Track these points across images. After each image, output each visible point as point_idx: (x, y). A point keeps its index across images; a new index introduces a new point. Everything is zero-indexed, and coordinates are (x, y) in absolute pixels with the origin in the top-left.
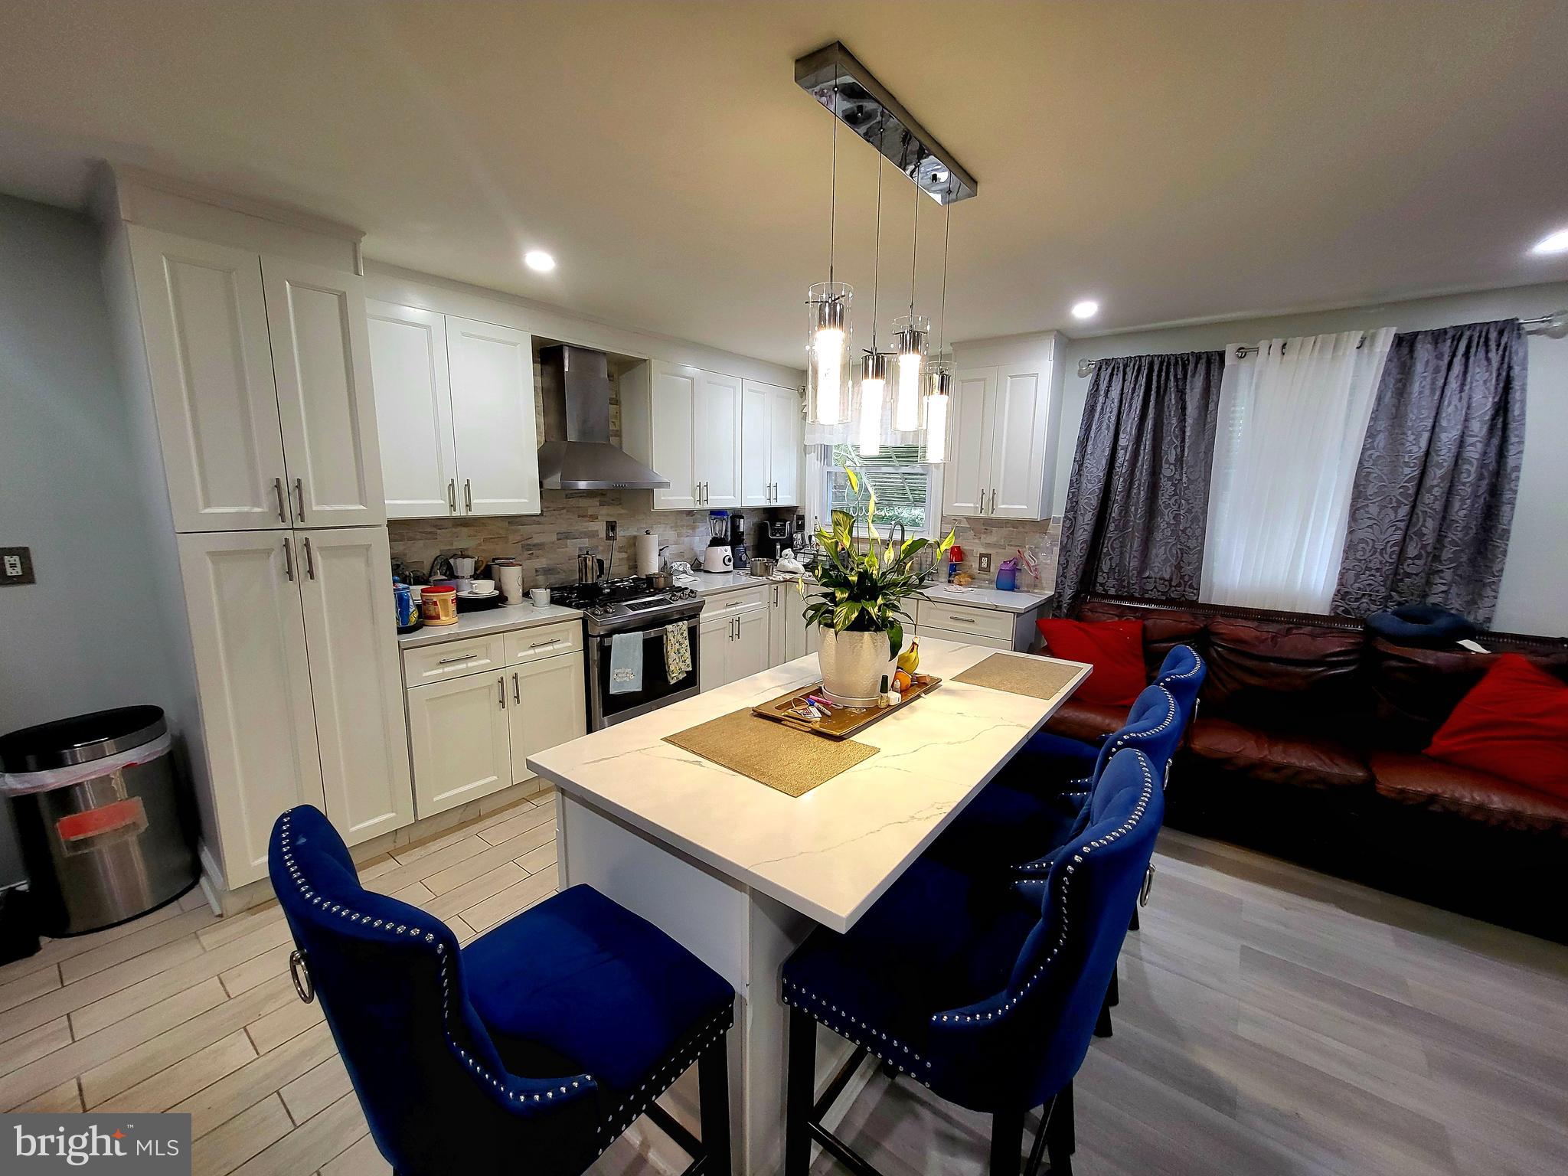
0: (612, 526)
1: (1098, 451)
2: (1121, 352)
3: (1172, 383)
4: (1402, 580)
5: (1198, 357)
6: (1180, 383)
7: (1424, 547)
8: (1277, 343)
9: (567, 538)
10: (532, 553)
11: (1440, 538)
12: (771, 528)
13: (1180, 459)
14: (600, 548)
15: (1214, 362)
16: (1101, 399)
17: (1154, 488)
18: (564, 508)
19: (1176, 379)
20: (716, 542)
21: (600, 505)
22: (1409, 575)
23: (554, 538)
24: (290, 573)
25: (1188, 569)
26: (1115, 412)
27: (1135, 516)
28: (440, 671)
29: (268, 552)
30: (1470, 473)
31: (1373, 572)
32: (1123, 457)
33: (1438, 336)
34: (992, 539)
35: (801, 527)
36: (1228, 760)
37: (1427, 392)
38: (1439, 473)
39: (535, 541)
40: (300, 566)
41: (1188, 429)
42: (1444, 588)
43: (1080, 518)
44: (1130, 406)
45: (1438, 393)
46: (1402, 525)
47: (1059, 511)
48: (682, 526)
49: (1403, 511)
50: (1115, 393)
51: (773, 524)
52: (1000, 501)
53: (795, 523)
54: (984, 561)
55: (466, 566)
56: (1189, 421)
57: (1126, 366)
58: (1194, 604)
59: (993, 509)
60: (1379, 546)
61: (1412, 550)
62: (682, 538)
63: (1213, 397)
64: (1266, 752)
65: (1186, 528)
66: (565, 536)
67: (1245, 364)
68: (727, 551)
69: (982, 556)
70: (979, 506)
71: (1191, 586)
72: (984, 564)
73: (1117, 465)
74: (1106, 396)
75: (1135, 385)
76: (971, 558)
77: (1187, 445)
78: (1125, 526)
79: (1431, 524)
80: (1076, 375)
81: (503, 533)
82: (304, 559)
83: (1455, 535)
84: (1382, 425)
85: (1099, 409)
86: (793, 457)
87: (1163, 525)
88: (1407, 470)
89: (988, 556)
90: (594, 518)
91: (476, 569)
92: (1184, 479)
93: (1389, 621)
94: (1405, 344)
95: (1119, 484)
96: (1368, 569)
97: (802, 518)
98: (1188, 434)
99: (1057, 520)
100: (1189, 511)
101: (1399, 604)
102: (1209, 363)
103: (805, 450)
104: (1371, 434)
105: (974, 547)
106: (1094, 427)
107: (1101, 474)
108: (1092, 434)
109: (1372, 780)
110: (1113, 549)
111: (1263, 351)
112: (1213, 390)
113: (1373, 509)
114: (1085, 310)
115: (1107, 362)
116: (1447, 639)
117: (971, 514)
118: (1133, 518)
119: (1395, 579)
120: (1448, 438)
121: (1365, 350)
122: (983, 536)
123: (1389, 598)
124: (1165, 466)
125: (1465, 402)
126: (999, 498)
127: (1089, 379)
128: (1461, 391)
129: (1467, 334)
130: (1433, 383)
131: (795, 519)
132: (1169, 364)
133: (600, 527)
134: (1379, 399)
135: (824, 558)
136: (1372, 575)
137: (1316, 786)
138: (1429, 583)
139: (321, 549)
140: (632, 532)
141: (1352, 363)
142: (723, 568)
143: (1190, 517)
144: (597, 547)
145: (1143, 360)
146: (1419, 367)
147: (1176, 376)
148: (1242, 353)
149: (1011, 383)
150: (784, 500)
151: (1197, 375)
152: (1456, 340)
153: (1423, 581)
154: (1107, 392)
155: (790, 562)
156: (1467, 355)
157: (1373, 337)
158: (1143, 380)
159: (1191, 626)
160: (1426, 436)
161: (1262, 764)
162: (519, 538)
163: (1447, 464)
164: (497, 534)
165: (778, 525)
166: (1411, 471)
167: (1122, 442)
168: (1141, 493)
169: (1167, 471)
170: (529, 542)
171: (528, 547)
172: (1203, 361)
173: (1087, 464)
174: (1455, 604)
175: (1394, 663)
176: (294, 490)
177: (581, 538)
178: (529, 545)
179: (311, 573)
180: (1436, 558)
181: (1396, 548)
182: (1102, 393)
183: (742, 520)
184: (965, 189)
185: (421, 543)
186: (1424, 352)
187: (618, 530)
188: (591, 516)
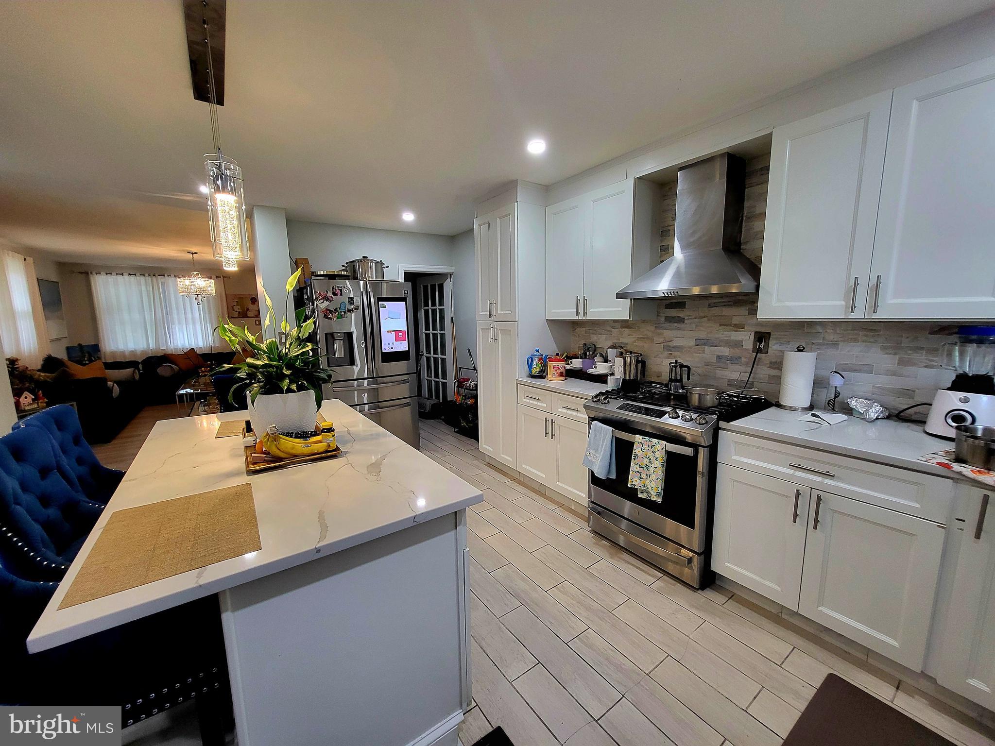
0: (759, 338)
9: (705, 344)
10: (671, 354)
14: (743, 359)
18: (705, 317)
21: (749, 314)
23: (692, 343)
29: (489, 330)
39: (674, 343)
66: (703, 342)
81: (650, 334)
90: (739, 327)
133: (747, 338)
139: (500, 330)
144: (740, 358)
162: (662, 340)
164: (646, 335)
170: (670, 344)
171: (668, 348)
177: (720, 346)
185: (604, 337)
187: (772, 342)
188: (735, 325)
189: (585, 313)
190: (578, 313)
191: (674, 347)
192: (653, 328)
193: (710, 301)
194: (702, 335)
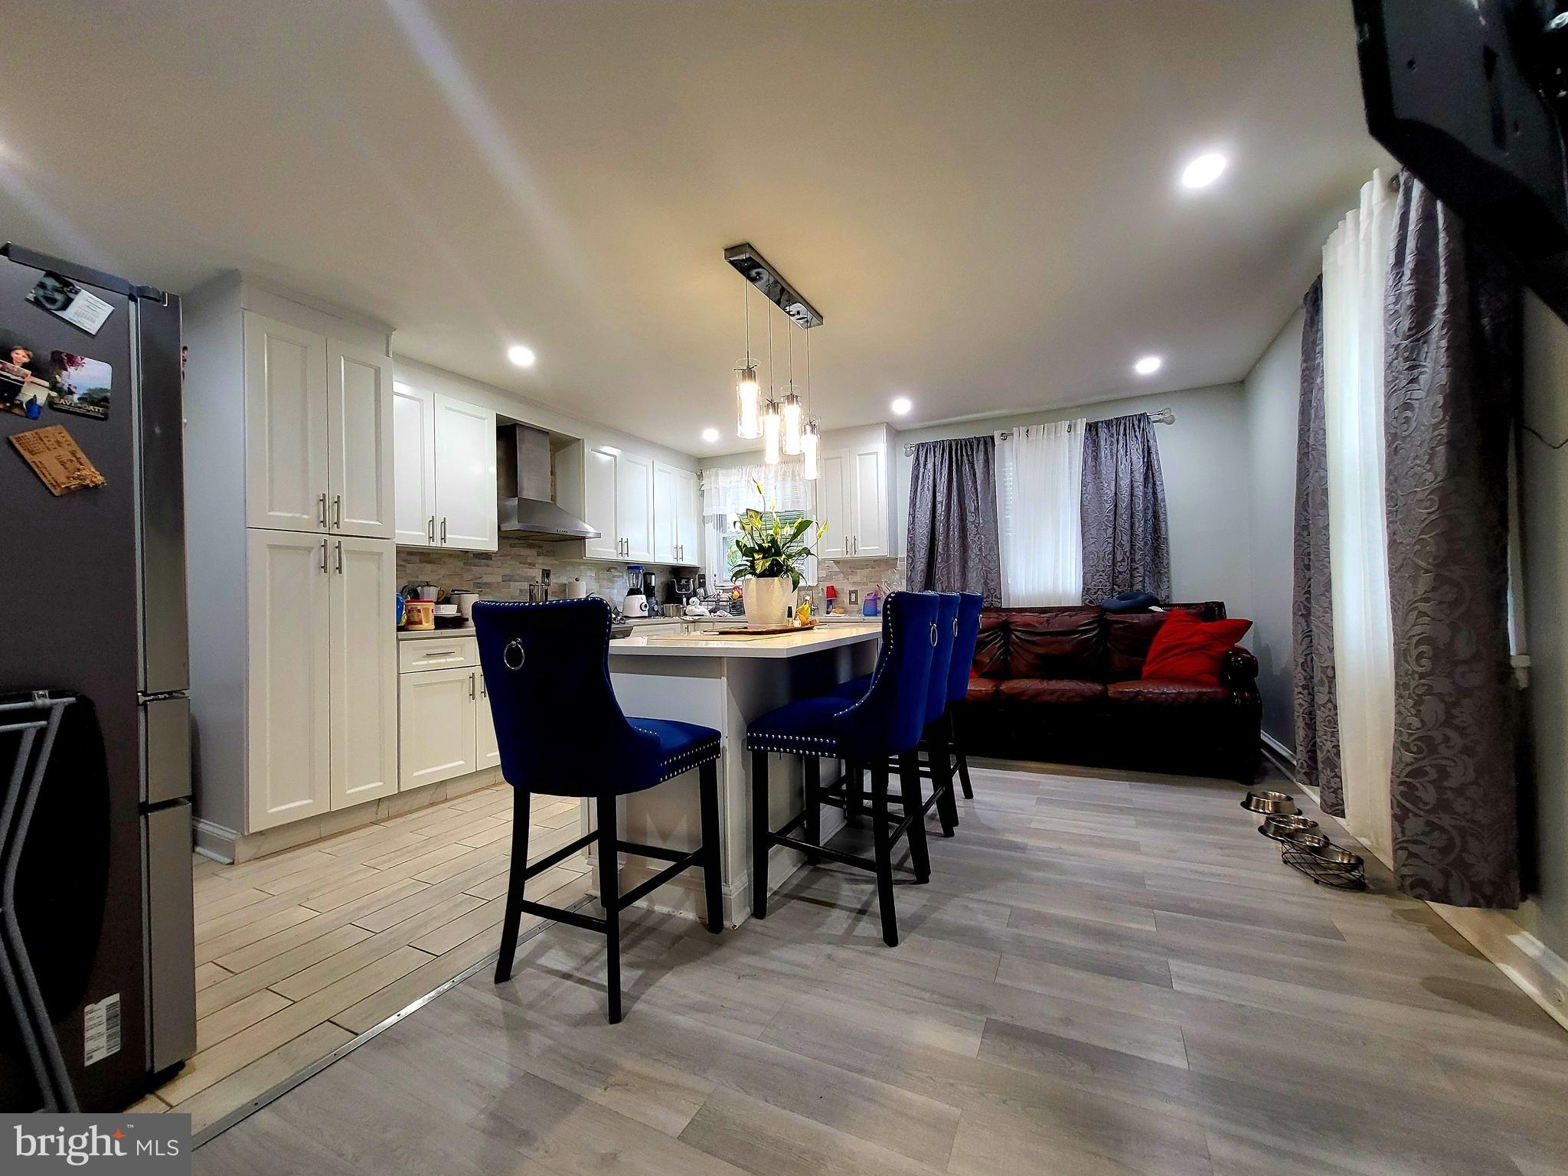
0: (546, 574)
1: (924, 506)
2: (930, 438)
3: (965, 458)
4: (1117, 577)
5: (978, 439)
6: (970, 458)
7: (1125, 553)
8: (1023, 430)
9: (510, 580)
11: (1132, 546)
12: (678, 585)
13: (977, 509)
15: (988, 442)
16: (922, 470)
17: (963, 530)
18: (508, 555)
19: (967, 455)
20: (633, 592)
21: (537, 555)
22: (1120, 573)
23: (500, 579)
24: (325, 567)
25: (992, 584)
26: (931, 478)
27: (954, 550)
28: (426, 662)
29: (309, 550)
30: (1140, 505)
31: (1101, 573)
32: (941, 509)
33: (1108, 423)
34: (857, 579)
35: (702, 585)
36: (1022, 693)
37: (1109, 457)
38: (1124, 505)
39: (484, 580)
40: (332, 564)
41: (978, 487)
42: (1141, 579)
43: (917, 554)
44: (941, 474)
45: (1115, 457)
46: (1111, 540)
47: (903, 553)
48: (604, 579)
49: (1110, 531)
50: (930, 466)
51: (679, 581)
52: (860, 545)
53: (697, 582)
54: (853, 596)
55: (432, 593)
56: (979, 482)
57: (934, 447)
58: (1000, 610)
59: (855, 551)
60: (1101, 555)
61: (1119, 558)
62: (604, 589)
63: (991, 466)
64: (1045, 684)
65: (986, 555)
66: (507, 579)
67: (1007, 443)
68: (642, 598)
69: (851, 592)
70: (845, 549)
71: (996, 597)
72: (853, 599)
73: (937, 515)
74: (925, 468)
75: (942, 460)
76: (842, 595)
77: (979, 498)
78: (948, 557)
79: (1125, 538)
80: (904, 456)
82: (335, 557)
83: (1140, 544)
84: (1089, 478)
85: (921, 476)
86: (694, 527)
87: (973, 556)
88: (1107, 506)
89: (856, 592)
90: (532, 565)
91: (438, 598)
92: (981, 521)
93: (1115, 602)
94: (1092, 428)
95: (940, 528)
96: (1098, 571)
97: (703, 577)
98: (979, 490)
99: (902, 559)
100: (986, 543)
101: (1120, 593)
102: (985, 443)
103: (703, 520)
104: (1084, 485)
105: (843, 586)
106: (919, 489)
107: (928, 521)
108: (919, 494)
109: (1106, 690)
110: (942, 576)
111: (1016, 435)
112: (991, 461)
113: (1094, 532)
114: (902, 407)
115: (923, 445)
116: (1143, 607)
117: (838, 556)
118: (952, 553)
119: (1114, 577)
120: (1125, 483)
121: (1072, 432)
122: (850, 577)
123: (1113, 589)
124: (969, 514)
125: (1129, 461)
126: (859, 543)
127: (912, 457)
128: (1126, 455)
129: (1123, 422)
130: (1111, 449)
131: (697, 578)
132: (961, 445)
133: (537, 574)
134: (1085, 462)
135: (724, 603)
136: (1101, 575)
137: (1076, 700)
138: (1132, 577)
139: (347, 552)
140: (564, 580)
141: (1066, 441)
142: (639, 613)
143: (988, 547)
145: (945, 443)
146: (1103, 442)
147: (967, 453)
148: (1004, 437)
149: (860, 459)
150: (689, 560)
151: (979, 452)
152: (1118, 425)
153: (1129, 575)
154: (925, 465)
155: (696, 607)
156: (1125, 434)
157: (1075, 425)
158: (946, 456)
159: (996, 620)
160: (1113, 483)
161: (1043, 692)
162: (472, 576)
163: (1127, 500)
165: (683, 582)
166: (1109, 506)
167: (939, 499)
168: (955, 533)
169: (970, 518)
170: (479, 581)
172: (982, 442)
173: (918, 515)
174: (1149, 590)
175: (1117, 626)
176: (333, 505)
177: (522, 581)
178: (479, 583)
179: (339, 569)
180: (1133, 560)
181: (1111, 556)
182: (922, 465)
183: (653, 577)
184: (815, 321)
186: (1103, 434)
187: (552, 576)
188: (530, 564)
189: (444, 539)
190: (432, 538)
191: (484, 584)
192: (461, 564)
193: (510, 542)
194: (507, 572)
